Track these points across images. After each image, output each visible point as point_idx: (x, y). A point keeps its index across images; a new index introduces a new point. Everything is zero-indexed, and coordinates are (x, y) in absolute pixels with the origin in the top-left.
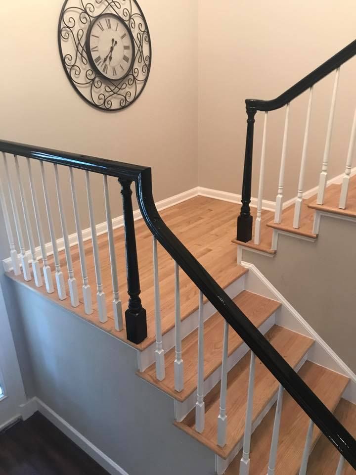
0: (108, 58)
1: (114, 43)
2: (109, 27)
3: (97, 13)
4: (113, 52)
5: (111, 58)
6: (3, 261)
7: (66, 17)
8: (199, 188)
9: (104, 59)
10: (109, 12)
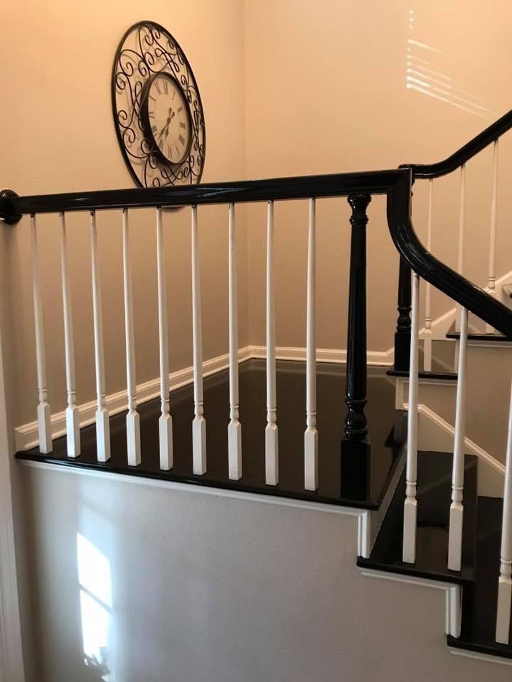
0: (165, 132)
1: (172, 113)
2: (167, 93)
3: (156, 68)
4: (170, 125)
5: (167, 133)
6: (16, 429)
7: (124, 60)
8: (251, 347)
9: (160, 132)
10: (167, 71)
